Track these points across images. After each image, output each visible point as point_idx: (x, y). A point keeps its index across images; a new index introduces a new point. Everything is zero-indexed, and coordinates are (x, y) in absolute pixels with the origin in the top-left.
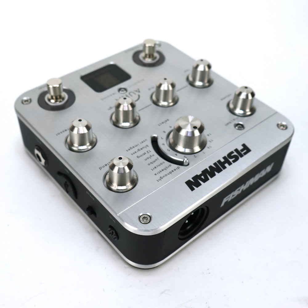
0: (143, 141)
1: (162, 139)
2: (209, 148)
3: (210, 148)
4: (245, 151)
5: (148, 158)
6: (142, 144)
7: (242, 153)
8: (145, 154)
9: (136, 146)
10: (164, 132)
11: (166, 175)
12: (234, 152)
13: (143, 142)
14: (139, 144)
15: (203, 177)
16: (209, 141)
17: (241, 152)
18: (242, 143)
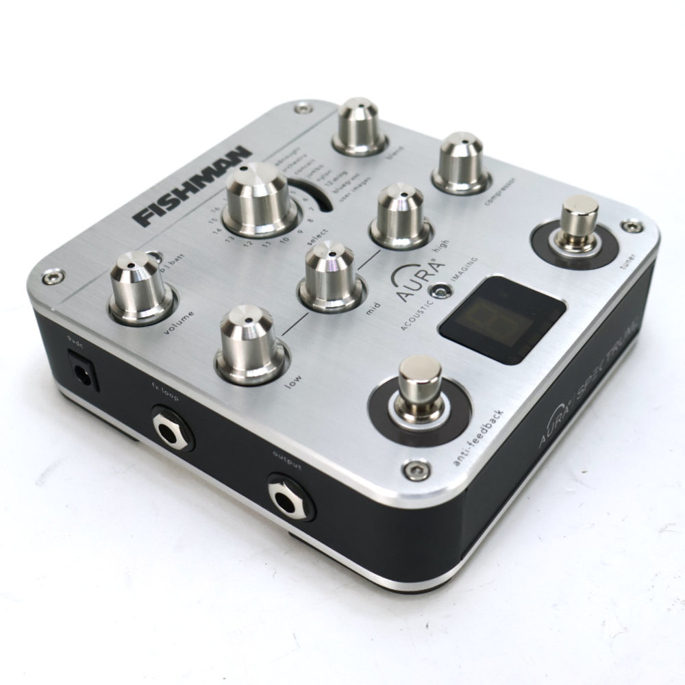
0: (347, 199)
1: (311, 208)
2: (216, 209)
3: (214, 209)
4: (144, 215)
5: (327, 174)
6: (346, 193)
7: (150, 211)
8: (335, 179)
9: (355, 189)
10: (310, 220)
11: (287, 157)
12: (166, 211)
13: (346, 196)
14: (351, 192)
15: (224, 165)
16: (216, 220)
17: (153, 212)
18: (149, 227)
